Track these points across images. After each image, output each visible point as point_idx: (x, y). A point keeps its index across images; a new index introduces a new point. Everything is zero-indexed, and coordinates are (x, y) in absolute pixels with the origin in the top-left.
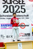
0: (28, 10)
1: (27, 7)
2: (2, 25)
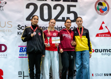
1: (81, 8)
2: (23, 48)
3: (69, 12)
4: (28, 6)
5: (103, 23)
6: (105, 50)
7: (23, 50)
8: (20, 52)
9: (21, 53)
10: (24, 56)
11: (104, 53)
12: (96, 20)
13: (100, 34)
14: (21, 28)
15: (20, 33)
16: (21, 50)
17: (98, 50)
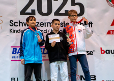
0: (92, 7)
2: (16, 49)
3: (73, 4)
7: (17, 51)
8: (13, 53)
10: (18, 59)
12: (107, 14)
13: (112, 31)
14: (14, 24)
15: (12, 31)
16: (14, 52)
17: (109, 51)
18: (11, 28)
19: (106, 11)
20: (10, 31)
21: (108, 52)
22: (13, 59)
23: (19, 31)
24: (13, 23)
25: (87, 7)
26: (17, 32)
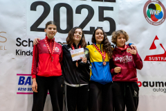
0: (126, 24)
1: (121, 12)
3: (102, 18)
4: (33, 7)
5: (156, 38)
6: (159, 83)
8: (19, 84)
9: (21, 86)
11: (158, 87)
12: (145, 33)
14: (22, 44)
15: (19, 52)
16: (21, 81)
17: (147, 83)
18: (18, 48)
19: (144, 29)
20: (17, 52)
21: (145, 84)
22: (20, 91)
23: (28, 53)
24: (21, 41)
25: (119, 24)
26: (26, 54)
